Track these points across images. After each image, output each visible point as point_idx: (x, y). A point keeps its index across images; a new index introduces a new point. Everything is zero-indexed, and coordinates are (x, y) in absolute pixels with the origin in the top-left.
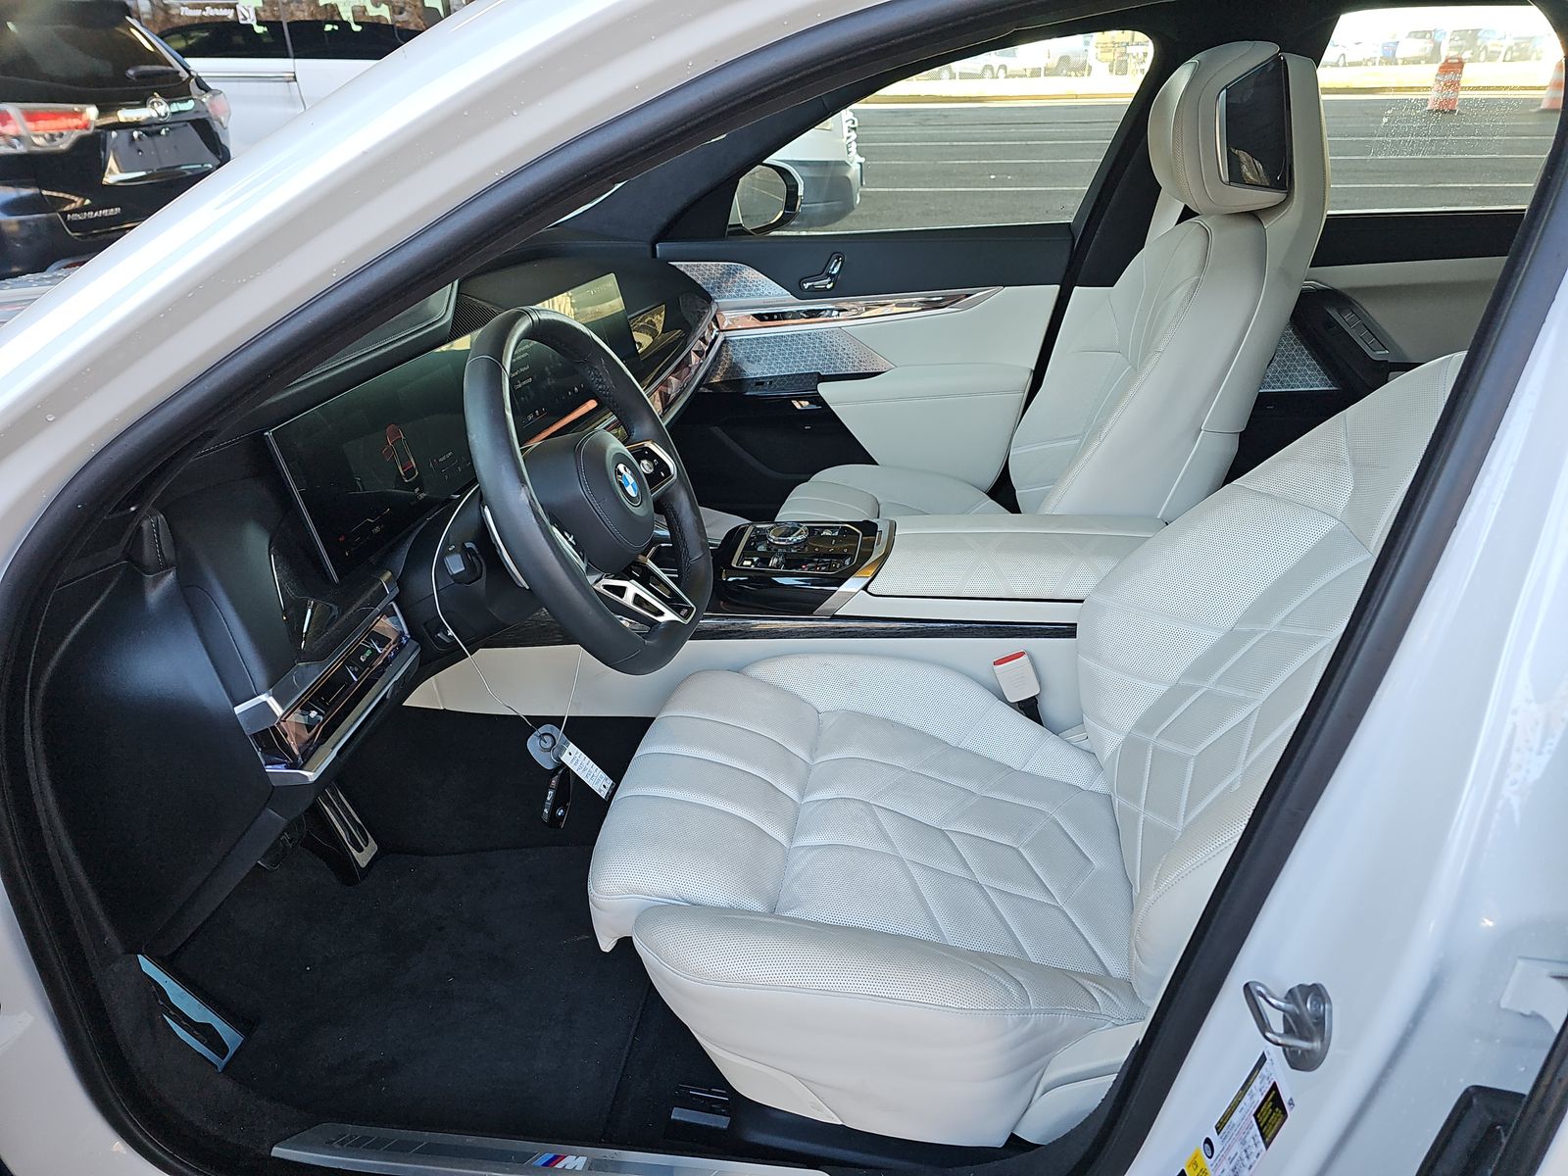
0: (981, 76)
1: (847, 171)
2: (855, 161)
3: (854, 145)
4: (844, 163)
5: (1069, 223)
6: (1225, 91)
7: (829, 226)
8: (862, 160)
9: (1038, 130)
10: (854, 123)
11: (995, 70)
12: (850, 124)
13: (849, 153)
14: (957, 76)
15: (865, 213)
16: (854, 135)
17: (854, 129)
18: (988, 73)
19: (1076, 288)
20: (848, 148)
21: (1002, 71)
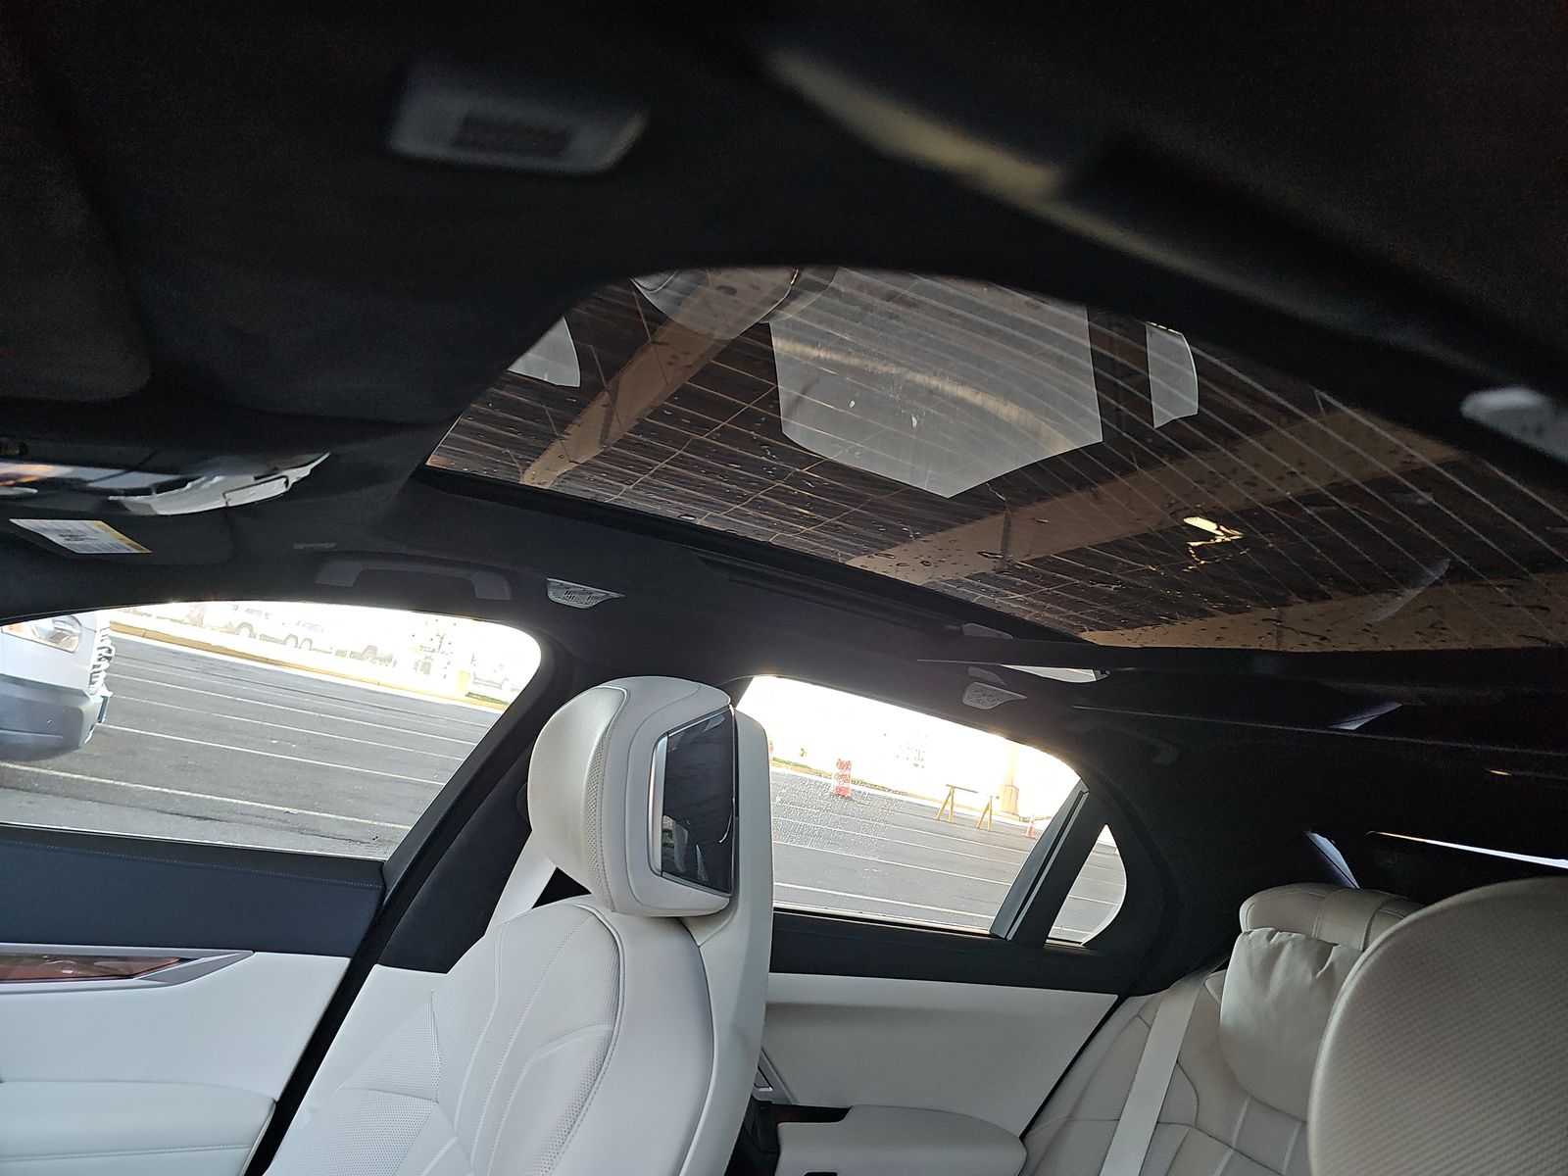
0: (284, 643)
1: (82, 703)
2: (97, 694)
3: (103, 675)
4: (82, 694)
5: (382, 863)
6: (666, 738)
7: (33, 763)
8: (109, 694)
9: (335, 705)
10: (110, 651)
11: (299, 642)
12: (104, 652)
13: (91, 683)
14: (258, 637)
15: (97, 754)
16: (105, 664)
17: (109, 658)
18: (292, 642)
19: (377, 967)
20: (91, 678)
21: (307, 644)
